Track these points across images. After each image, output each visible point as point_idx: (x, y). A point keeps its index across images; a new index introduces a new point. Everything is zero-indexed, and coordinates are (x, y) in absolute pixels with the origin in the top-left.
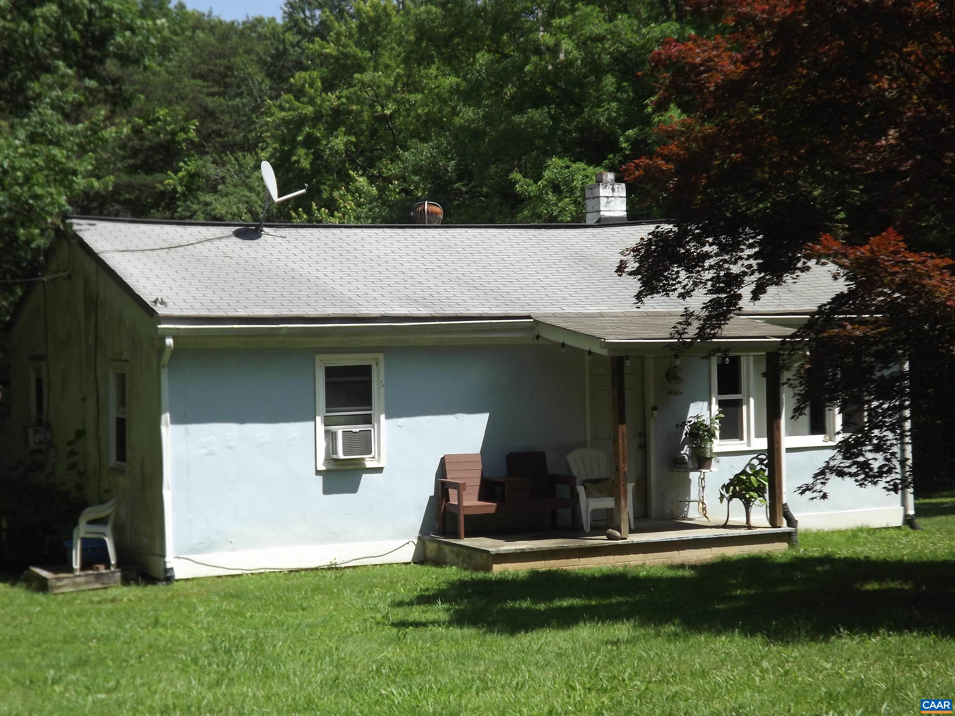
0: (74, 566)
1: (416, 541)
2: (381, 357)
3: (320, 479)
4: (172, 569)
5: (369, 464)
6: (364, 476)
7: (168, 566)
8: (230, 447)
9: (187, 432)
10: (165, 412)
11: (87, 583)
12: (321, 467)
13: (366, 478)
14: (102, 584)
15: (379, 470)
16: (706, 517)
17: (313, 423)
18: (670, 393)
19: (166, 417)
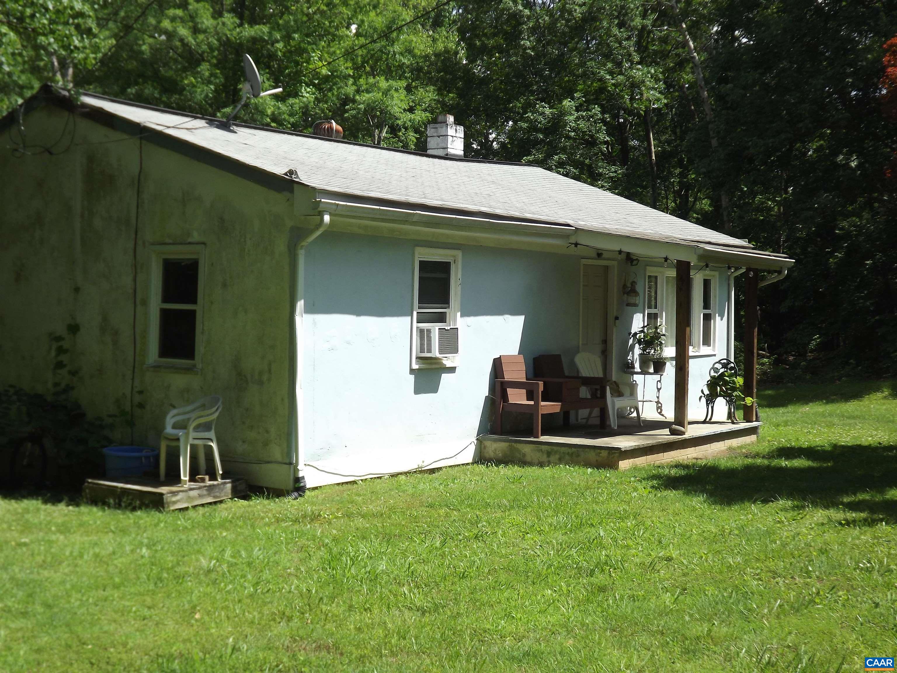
0: (182, 477)
1: (476, 442)
2: (459, 254)
3: (412, 377)
4: (303, 478)
5: (448, 363)
6: (444, 375)
7: (301, 475)
8: (348, 343)
9: (315, 323)
10: (300, 300)
11: (200, 496)
12: (415, 366)
13: (445, 377)
14: (214, 497)
15: (452, 370)
16: (663, 415)
17: (410, 318)
18: (628, 305)
19: (300, 305)
